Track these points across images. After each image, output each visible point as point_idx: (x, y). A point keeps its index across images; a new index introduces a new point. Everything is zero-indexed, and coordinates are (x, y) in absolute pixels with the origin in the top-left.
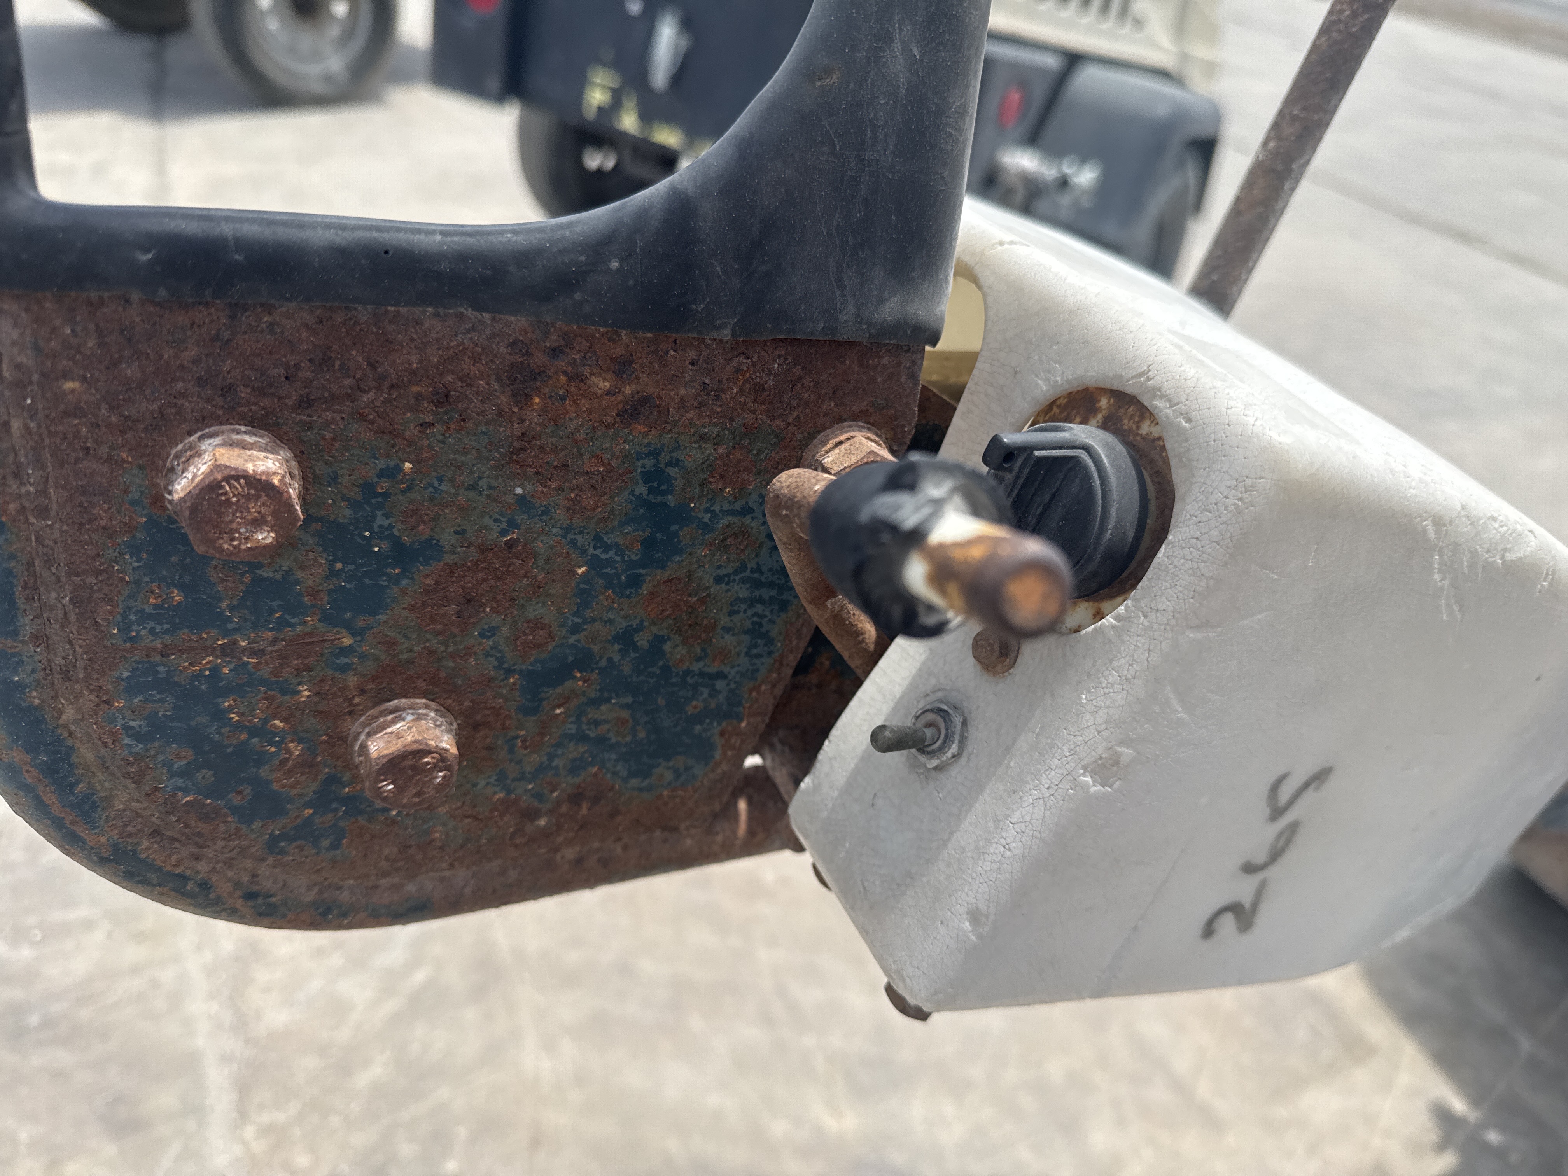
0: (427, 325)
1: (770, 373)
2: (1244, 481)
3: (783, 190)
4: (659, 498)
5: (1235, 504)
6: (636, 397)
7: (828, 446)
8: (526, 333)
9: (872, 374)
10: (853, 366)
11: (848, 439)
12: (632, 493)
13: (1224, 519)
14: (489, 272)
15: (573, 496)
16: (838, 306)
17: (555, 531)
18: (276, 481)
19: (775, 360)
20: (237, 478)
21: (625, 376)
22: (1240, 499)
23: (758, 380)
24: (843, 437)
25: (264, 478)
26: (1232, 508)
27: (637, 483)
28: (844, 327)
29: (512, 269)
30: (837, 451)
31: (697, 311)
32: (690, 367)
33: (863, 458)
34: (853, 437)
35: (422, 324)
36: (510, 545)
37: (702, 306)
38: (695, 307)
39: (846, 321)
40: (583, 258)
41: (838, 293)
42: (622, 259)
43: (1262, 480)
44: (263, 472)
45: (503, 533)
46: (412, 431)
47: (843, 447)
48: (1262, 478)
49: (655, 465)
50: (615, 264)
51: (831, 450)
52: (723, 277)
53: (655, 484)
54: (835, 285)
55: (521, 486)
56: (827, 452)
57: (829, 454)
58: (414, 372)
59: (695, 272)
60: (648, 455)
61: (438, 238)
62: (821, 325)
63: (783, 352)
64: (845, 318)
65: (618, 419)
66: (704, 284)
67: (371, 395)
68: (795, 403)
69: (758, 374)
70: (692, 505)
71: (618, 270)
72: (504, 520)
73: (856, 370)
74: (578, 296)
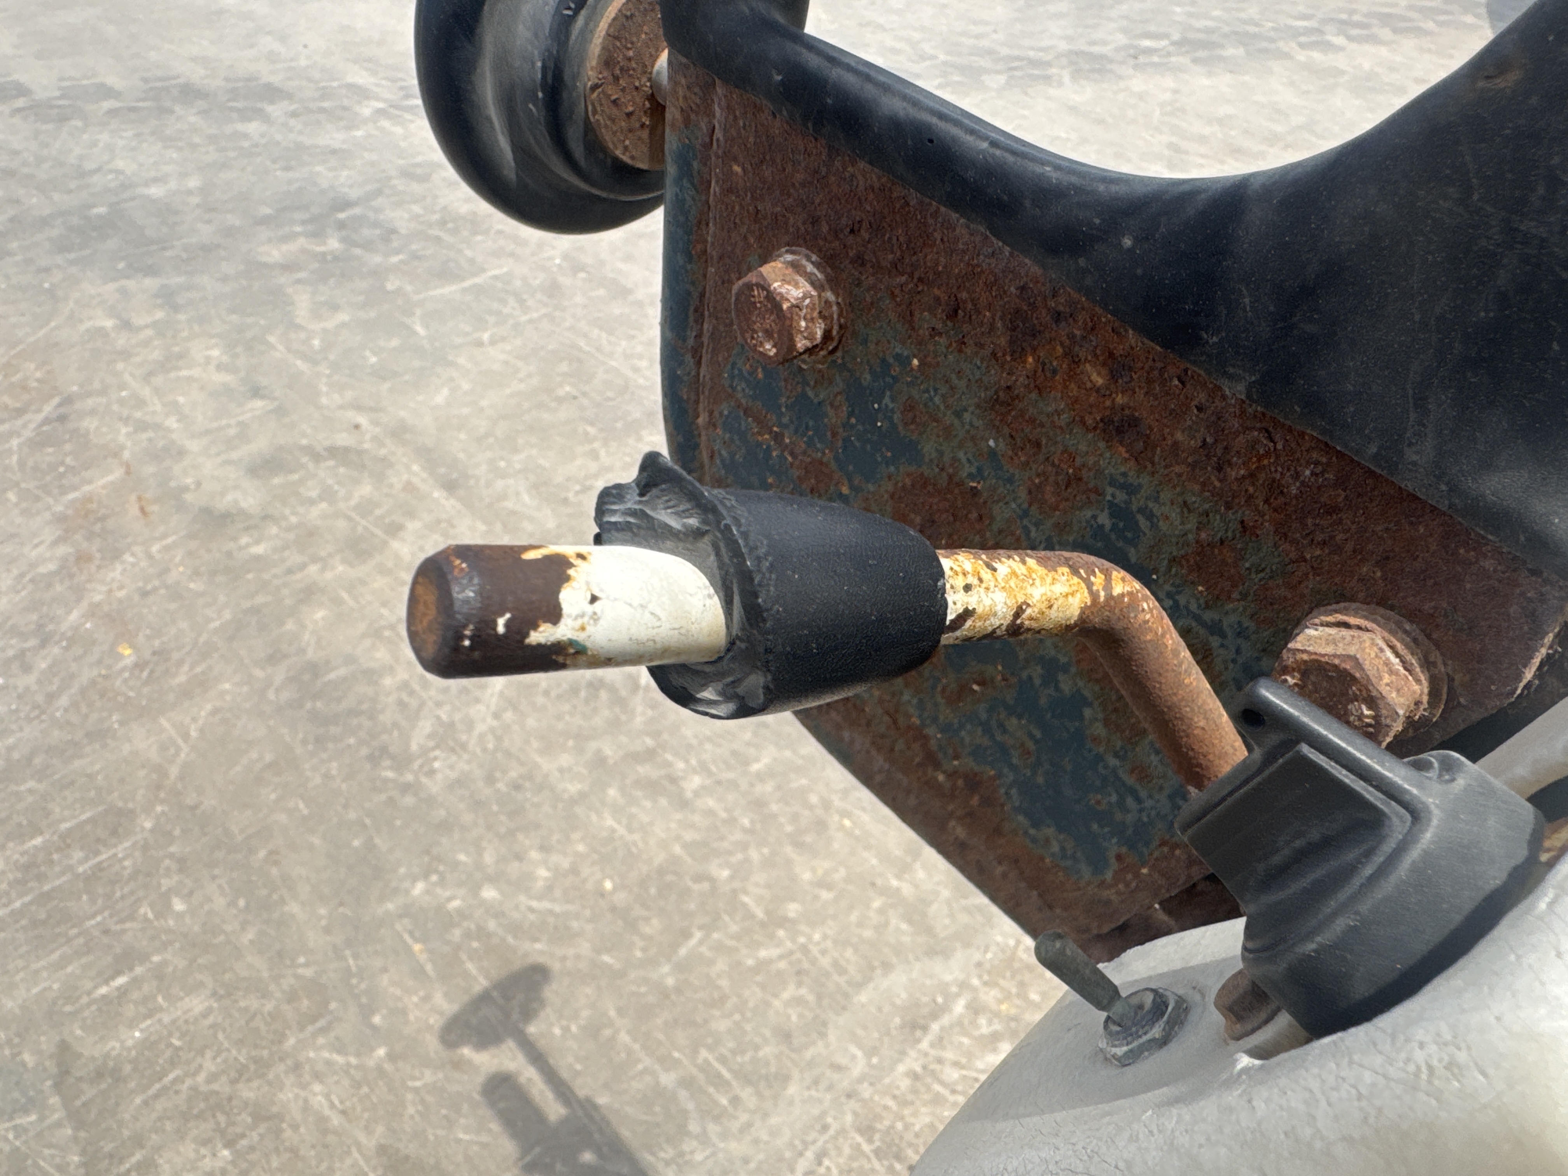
0: (958, 231)
1: (1297, 476)
2: (1459, 1049)
3: (1366, 229)
4: (1120, 544)
5: (1418, 1068)
6: (1127, 412)
7: (1330, 619)
8: (1038, 282)
9: (1460, 569)
10: (1431, 540)
11: (1359, 628)
12: (1094, 517)
13: (1392, 1071)
14: (1005, 198)
15: (1037, 481)
16: (1408, 435)
17: (1014, 506)
18: (785, 306)
19: (1308, 463)
20: (764, 288)
21: (1120, 381)
22: (1431, 1069)
23: (1278, 476)
24: (1352, 621)
25: (778, 298)
26: (1411, 1068)
27: (1102, 511)
28: (1410, 470)
29: (1027, 203)
30: (1333, 631)
31: (1207, 342)
32: (1195, 411)
33: (1335, 656)
34: (1368, 630)
35: (954, 230)
36: (974, 492)
37: (1215, 339)
38: (1205, 336)
39: (1414, 464)
40: (1097, 221)
41: (1413, 416)
42: (1136, 239)
43: (1481, 1078)
44: (780, 294)
45: (971, 476)
46: (924, 332)
47: (1344, 632)
48: (1484, 1074)
49: (1125, 502)
50: (1127, 242)
51: (1328, 625)
52: (1250, 314)
53: (1121, 525)
54: (1411, 401)
55: (996, 440)
56: (1322, 625)
57: (1321, 628)
58: (938, 274)
59: (1216, 293)
60: (1123, 487)
61: (985, 145)
62: (1373, 449)
63: (1324, 460)
64: (1415, 458)
65: (1101, 425)
66: (1225, 312)
67: (903, 279)
68: (1319, 537)
69: (1280, 469)
70: (1154, 577)
71: (1129, 250)
72: (976, 464)
73: (1433, 548)
74: (1082, 262)
